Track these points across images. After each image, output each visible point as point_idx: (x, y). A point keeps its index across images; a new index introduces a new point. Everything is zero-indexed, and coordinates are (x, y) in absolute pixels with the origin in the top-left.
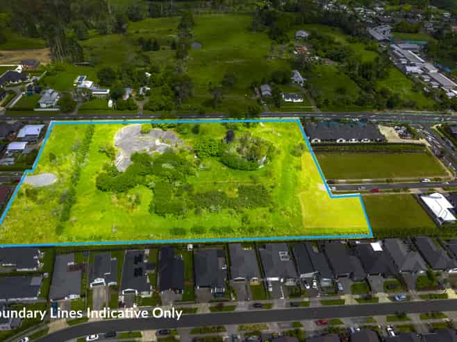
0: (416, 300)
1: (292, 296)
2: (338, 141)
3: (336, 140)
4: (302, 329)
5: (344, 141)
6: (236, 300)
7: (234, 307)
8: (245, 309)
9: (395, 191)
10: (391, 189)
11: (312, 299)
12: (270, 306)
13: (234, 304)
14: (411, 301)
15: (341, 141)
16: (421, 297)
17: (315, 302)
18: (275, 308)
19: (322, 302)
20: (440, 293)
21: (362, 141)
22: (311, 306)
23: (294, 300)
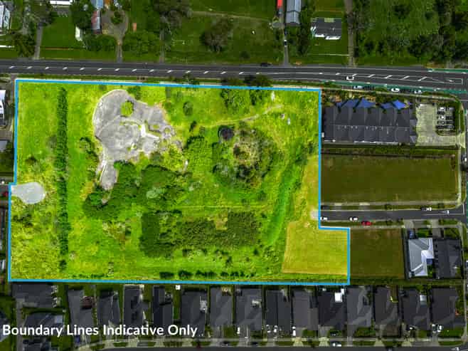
0: (348, 346)
1: (254, 337)
6: (212, 337)
7: (209, 343)
8: (217, 345)
11: (270, 340)
12: (235, 343)
13: (210, 340)
16: (354, 343)
17: (272, 342)
19: (277, 343)
22: (268, 345)
23: (256, 340)
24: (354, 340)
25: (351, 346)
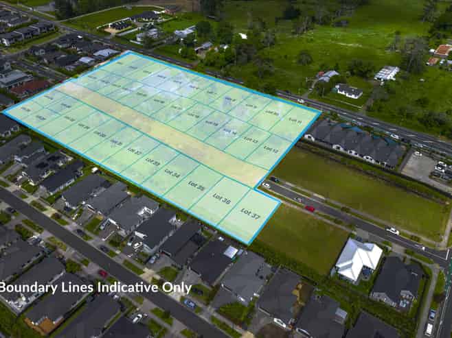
0: (203, 317)
2: (334, 147)
3: (332, 145)
4: (84, 267)
5: (341, 149)
6: (74, 220)
7: (67, 224)
8: (70, 230)
9: (336, 221)
10: (332, 217)
11: (122, 255)
12: (88, 238)
13: (70, 222)
14: (198, 314)
15: (339, 148)
16: (213, 319)
17: (121, 258)
18: (90, 242)
19: (126, 261)
20: (237, 330)
21: (365, 157)
24: (215, 315)
25: (207, 320)
